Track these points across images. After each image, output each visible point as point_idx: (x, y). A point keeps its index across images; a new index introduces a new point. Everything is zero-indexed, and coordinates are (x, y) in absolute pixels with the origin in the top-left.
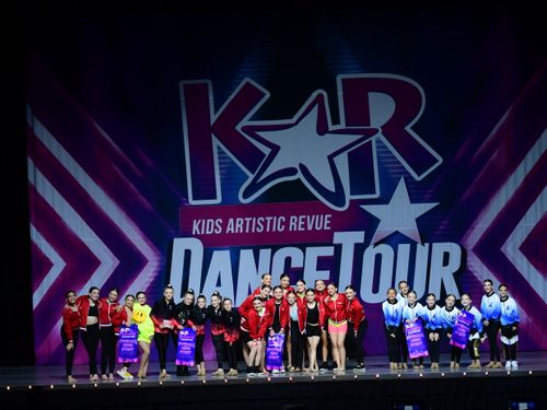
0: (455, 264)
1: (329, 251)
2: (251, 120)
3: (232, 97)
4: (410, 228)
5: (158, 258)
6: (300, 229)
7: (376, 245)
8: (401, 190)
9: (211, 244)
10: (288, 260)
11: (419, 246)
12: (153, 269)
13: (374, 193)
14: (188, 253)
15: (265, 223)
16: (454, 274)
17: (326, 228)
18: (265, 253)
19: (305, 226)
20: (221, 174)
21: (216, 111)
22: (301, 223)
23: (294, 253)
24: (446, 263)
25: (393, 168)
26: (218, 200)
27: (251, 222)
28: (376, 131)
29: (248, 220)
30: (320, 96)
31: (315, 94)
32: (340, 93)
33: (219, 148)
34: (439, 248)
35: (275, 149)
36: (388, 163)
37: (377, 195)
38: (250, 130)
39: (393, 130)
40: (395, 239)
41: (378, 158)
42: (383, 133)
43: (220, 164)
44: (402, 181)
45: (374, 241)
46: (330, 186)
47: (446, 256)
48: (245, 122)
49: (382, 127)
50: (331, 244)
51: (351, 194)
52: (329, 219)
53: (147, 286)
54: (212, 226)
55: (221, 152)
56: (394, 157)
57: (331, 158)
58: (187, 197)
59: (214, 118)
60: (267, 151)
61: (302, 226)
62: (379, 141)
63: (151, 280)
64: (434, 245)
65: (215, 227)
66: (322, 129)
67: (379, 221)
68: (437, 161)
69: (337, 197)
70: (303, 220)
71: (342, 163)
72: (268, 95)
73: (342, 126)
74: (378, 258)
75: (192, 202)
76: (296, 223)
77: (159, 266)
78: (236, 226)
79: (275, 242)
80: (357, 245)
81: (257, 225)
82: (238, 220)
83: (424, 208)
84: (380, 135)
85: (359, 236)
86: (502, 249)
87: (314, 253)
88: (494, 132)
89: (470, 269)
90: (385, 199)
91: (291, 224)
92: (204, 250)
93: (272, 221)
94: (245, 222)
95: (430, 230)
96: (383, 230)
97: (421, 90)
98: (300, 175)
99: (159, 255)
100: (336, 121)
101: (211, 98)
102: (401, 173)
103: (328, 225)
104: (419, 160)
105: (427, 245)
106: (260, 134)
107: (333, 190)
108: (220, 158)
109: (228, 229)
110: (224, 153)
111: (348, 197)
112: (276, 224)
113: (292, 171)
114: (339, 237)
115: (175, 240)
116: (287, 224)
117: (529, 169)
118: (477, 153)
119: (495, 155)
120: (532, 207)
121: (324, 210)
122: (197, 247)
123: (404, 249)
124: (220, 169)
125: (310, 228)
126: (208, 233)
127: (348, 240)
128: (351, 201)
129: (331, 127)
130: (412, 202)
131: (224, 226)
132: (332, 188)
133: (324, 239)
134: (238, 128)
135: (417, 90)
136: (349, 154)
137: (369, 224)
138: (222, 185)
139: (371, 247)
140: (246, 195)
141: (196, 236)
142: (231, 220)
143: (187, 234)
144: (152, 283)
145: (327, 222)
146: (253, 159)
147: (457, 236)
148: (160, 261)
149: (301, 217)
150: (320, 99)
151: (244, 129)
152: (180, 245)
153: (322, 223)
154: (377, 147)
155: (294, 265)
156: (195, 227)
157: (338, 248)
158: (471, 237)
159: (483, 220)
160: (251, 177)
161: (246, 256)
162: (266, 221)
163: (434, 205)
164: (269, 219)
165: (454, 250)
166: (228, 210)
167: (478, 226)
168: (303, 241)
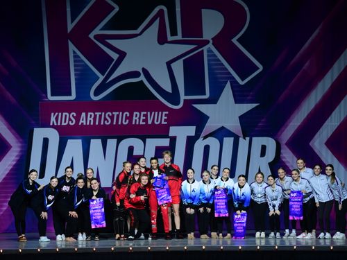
0: (270, 155)
1: (165, 142)
2: (101, 29)
3: (86, 9)
4: (234, 125)
5: (20, 145)
6: (141, 123)
7: (205, 137)
8: (227, 92)
9: (66, 134)
10: (131, 149)
11: (241, 140)
12: (16, 154)
13: (205, 94)
14: (46, 141)
15: (112, 118)
16: (269, 164)
17: (163, 123)
18: (112, 143)
19: (146, 120)
20: (75, 75)
21: (72, 21)
22: (142, 118)
23: (136, 143)
24: (263, 154)
25: (221, 73)
26: (73, 97)
27: (100, 116)
28: (207, 42)
29: (98, 114)
30: (161, 12)
31: (157, 10)
32: (178, 9)
33: (74, 52)
34: (258, 142)
35: (122, 55)
36: (218, 69)
37: (207, 96)
38: (101, 38)
39: (222, 41)
40: (221, 133)
41: (209, 65)
42: (213, 44)
43: (75, 66)
44: (229, 84)
45: (203, 134)
46: (168, 88)
47: (264, 148)
48: (97, 31)
49: (212, 39)
50: (166, 136)
51: (185, 95)
52: (166, 115)
53: (10, 168)
54: (67, 119)
55: (76, 56)
56: (222, 64)
57: (169, 64)
58: (46, 93)
59: (70, 27)
60: (115, 56)
61: (143, 121)
62: (210, 51)
63: (14, 163)
64: (254, 139)
65: (70, 119)
66: (162, 39)
67: (208, 117)
68: (258, 68)
69: (174, 97)
70: (144, 115)
71: (178, 68)
72: (117, 9)
73: (179, 37)
74: (207, 148)
75: (50, 98)
76: (138, 118)
77: (21, 151)
78: (87, 119)
79: (120, 133)
80: (189, 138)
81: (105, 119)
82: (89, 114)
83: (247, 107)
84: (210, 45)
85: (191, 130)
86: (310, 144)
87: (153, 143)
88: (307, 45)
89: (284, 160)
90: (213, 100)
91: (134, 118)
92: (60, 138)
93: (118, 116)
94: (95, 116)
95: (251, 126)
96: (211, 126)
97: (246, 9)
98: (142, 78)
99: (21, 142)
100: (174, 33)
101: (68, 9)
102: (228, 78)
103: (165, 121)
104: (244, 67)
105: (248, 139)
106: (109, 41)
107: (171, 92)
108: (75, 61)
109: (81, 122)
110: (78, 57)
111: (183, 97)
112: (122, 118)
113: (136, 74)
114: (174, 131)
115: (35, 129)
116: (130, 118)
117: (335, 77)
118: (291, 63)
119: (307, 64)
120: (337, 109)
121: (163, 108)
122: (54, 136)
123: (229, 142)
124: (75, 70)
125: (150, 122)
126: (63, 124)
127: (182, 133)
128: (185, 101)
129: (170, 38)
130: (236, 102)
131: (78, 118)
132: (169, 89)
133: (161, 132)
134: (91, 36)
135: (244, 8)
136: (184, 60)
137: (199, 120)
138: (77, 84)
139: (201, 139)
140: (96, 94)
141: (53, 127)
142: (84, 114)
143: (46, 124)
144: (15, 165)
145: (164, 118)
146: (103, 63)
147: (273, 132)
148: (22, 147)
149: (142, 113)
150: (161, 13)
151: (96, 37)
152: (39, 134)
153: (160, 118)
154: (208, 56)
155: (136, 153)
156: (53, 119)
157: (173, 140)
158: (285, 133)
159: (296, 118)
160: (102, 78)
161: (96, 144)
162: (113, 115)
163: (254, 105)
164: (115, 114)
165: (270, 143)
166: (81, 105)
167: (291, 124)
168: (144, 133)
